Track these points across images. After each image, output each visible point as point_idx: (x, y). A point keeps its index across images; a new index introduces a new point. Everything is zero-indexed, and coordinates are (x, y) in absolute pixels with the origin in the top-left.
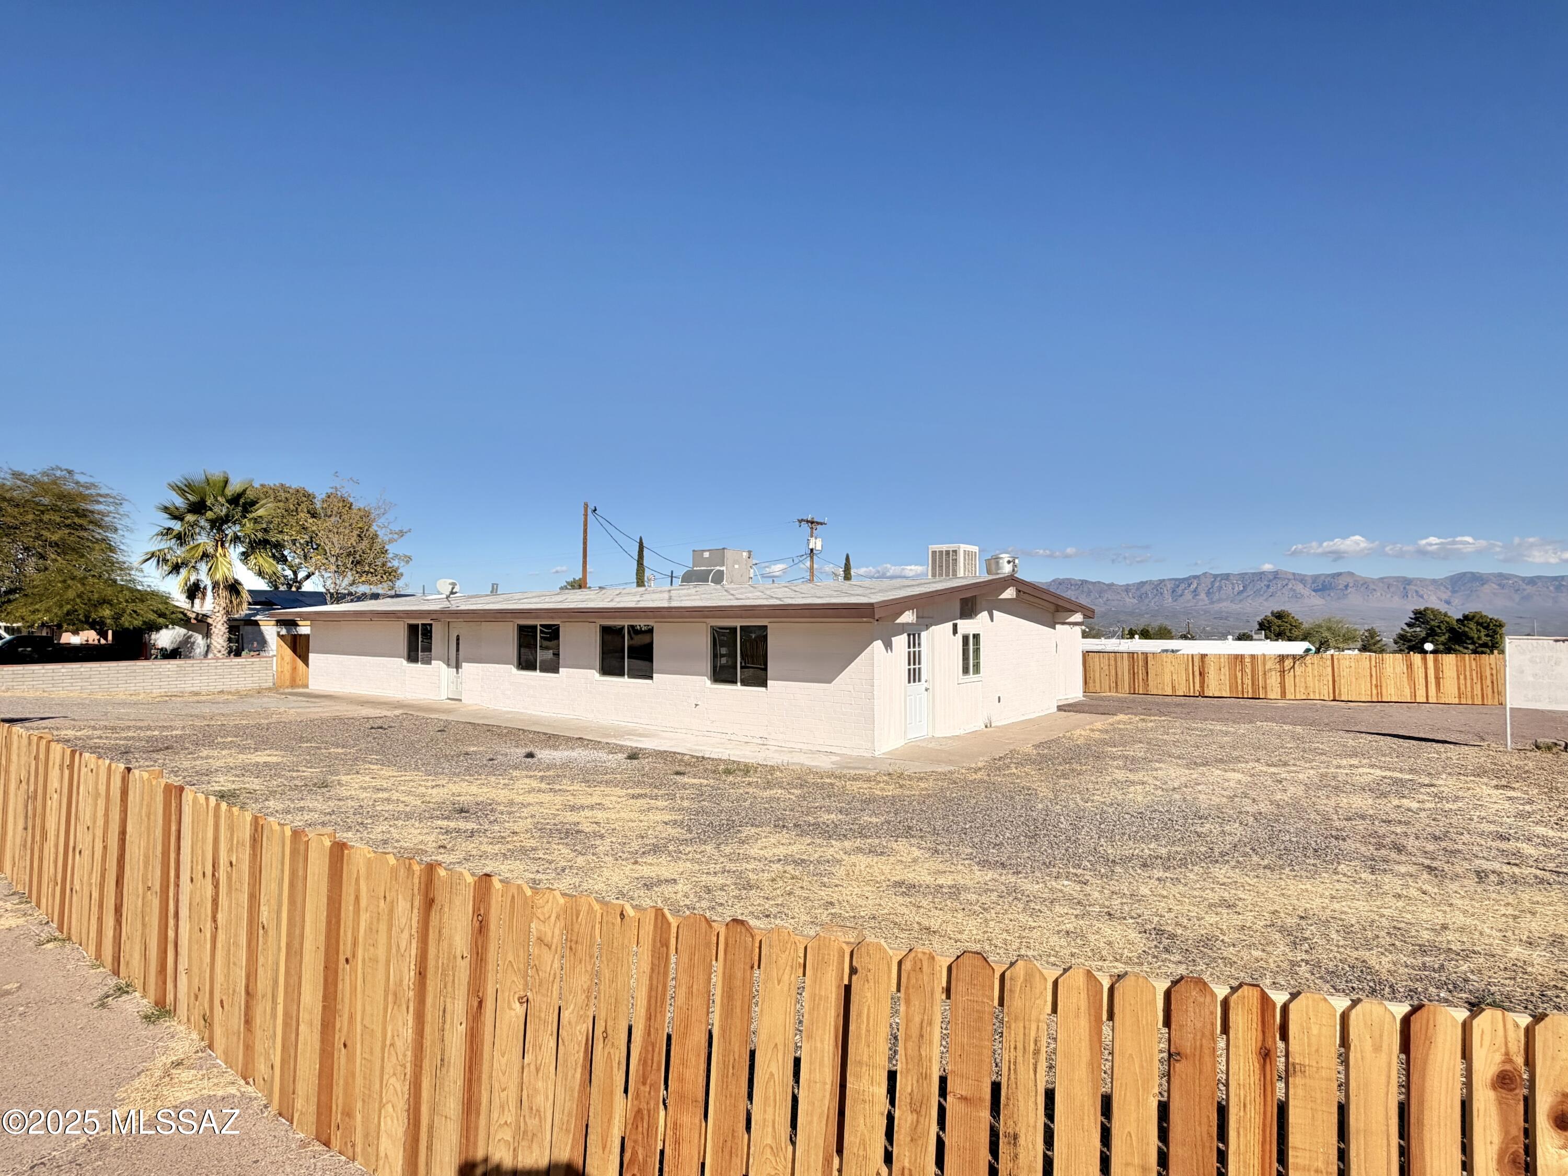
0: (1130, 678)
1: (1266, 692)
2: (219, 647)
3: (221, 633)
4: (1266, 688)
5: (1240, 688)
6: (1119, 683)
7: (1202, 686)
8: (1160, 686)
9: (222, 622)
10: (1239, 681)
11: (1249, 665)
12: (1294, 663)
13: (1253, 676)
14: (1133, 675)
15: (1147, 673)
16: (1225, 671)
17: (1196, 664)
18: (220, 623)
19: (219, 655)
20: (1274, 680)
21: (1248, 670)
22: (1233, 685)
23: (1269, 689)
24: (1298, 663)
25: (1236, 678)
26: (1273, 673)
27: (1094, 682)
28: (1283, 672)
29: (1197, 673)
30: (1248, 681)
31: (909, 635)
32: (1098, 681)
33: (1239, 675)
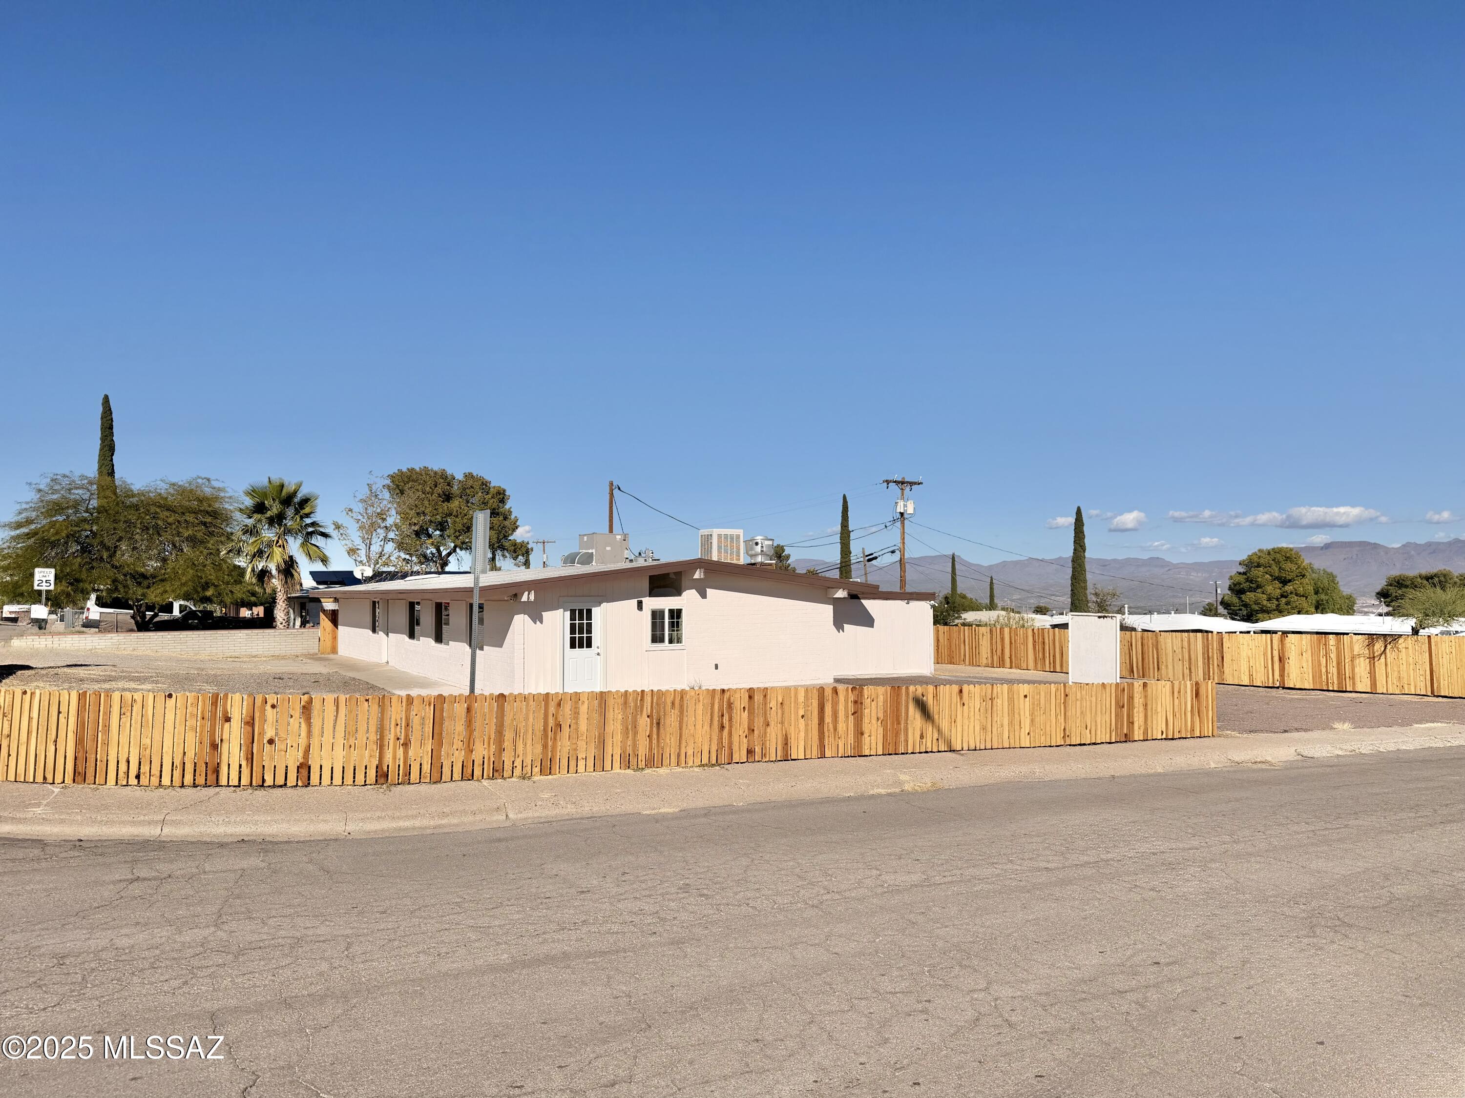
0: (1204, 663)
1: (1354, 684)
2: (281, 620)
3: (283, 609)
4: (1353, 678)
5: (1324, 677)
6: (1193, 670)
7: (1282, 675)
8: (1236, 677)
10: (1324, 670)
11: (1333, 648)
12: (1386, 647)
13: (1338, 664)
14: (1207, 659)
15: (1223, 658)
16: (1307, 656)
17: (1275, 647)
18: (282, 601)
19: (281, 626)
20: (1362, 667)
21: (1333, 656)
22: (1317, 674)
23: (1357, 679)
24: (1389, 647)
25: (1320, 665)
26: (1362, 659)
27: (1167, 666)
28: (1372, 658)
29: (1276, 659)
30: (1333, 670)
31: (573, 612)
32: (1170, 667)
33: (1323, 661)
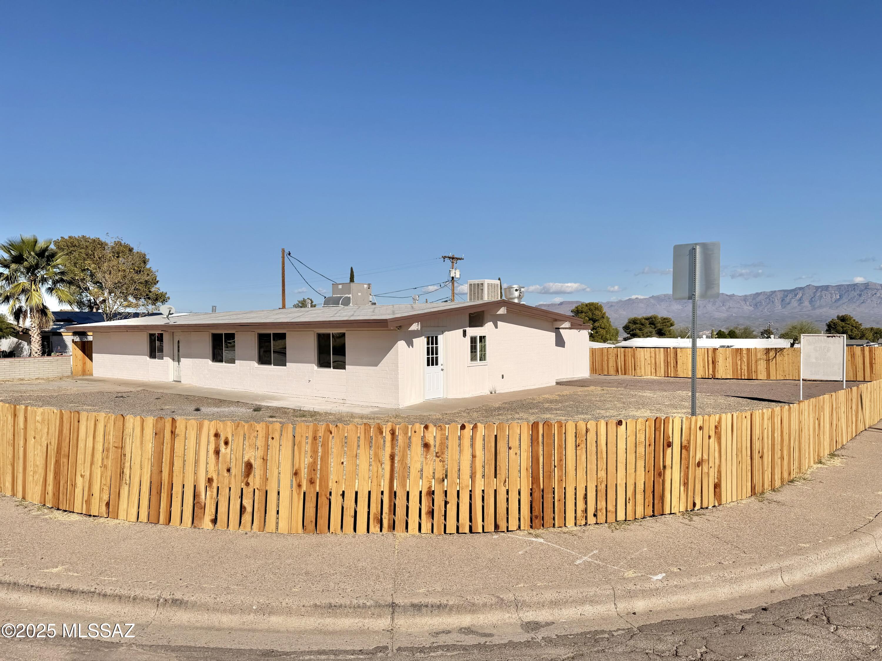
0: (665, 366)
1: (757, 375)
2: (36, 350)
3: (37, 341)
4: (757, 372)
5: (739, 372)
6: (657, 370)
7: (714, 371)
8: (685, 373)
9: (37, 333)
10: (739, 368)
11: (745, 356)
12: (776, 354)
13: (748, 364)
14: (667, 364)
15: (677, 362)
16: (730, 360)
17: (710, 355)
18: (36, 334)
19: (36, 355)
20: (762, 365)
21: (745, 360)
22: (735, 369)
23: (759, 372)
24: (778, 354)
25: (737, 365)
26: (762, 361)
27: (640, 368)
28: (768, 360)
29: (711, 362)
30: (745, 368)
32: (643, 368)
33: (739, 363)
